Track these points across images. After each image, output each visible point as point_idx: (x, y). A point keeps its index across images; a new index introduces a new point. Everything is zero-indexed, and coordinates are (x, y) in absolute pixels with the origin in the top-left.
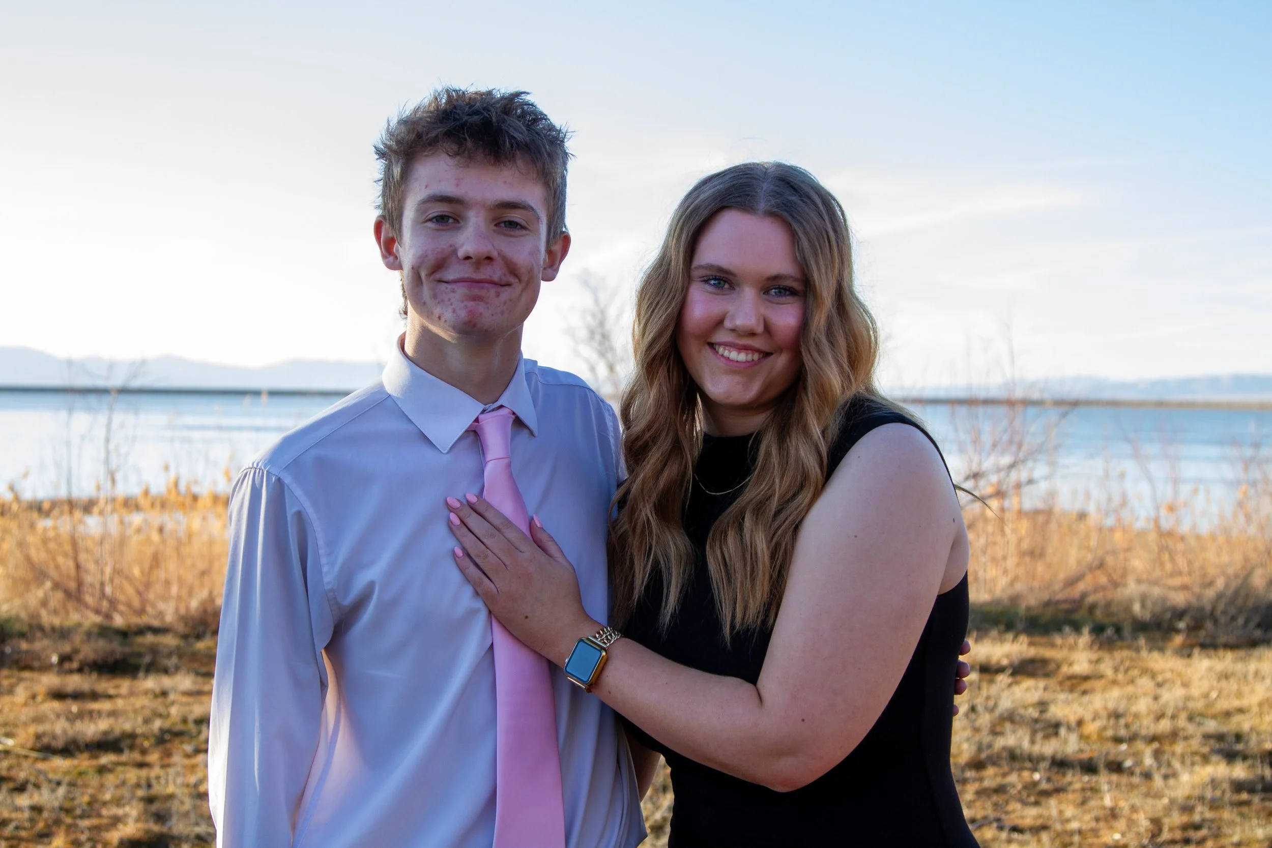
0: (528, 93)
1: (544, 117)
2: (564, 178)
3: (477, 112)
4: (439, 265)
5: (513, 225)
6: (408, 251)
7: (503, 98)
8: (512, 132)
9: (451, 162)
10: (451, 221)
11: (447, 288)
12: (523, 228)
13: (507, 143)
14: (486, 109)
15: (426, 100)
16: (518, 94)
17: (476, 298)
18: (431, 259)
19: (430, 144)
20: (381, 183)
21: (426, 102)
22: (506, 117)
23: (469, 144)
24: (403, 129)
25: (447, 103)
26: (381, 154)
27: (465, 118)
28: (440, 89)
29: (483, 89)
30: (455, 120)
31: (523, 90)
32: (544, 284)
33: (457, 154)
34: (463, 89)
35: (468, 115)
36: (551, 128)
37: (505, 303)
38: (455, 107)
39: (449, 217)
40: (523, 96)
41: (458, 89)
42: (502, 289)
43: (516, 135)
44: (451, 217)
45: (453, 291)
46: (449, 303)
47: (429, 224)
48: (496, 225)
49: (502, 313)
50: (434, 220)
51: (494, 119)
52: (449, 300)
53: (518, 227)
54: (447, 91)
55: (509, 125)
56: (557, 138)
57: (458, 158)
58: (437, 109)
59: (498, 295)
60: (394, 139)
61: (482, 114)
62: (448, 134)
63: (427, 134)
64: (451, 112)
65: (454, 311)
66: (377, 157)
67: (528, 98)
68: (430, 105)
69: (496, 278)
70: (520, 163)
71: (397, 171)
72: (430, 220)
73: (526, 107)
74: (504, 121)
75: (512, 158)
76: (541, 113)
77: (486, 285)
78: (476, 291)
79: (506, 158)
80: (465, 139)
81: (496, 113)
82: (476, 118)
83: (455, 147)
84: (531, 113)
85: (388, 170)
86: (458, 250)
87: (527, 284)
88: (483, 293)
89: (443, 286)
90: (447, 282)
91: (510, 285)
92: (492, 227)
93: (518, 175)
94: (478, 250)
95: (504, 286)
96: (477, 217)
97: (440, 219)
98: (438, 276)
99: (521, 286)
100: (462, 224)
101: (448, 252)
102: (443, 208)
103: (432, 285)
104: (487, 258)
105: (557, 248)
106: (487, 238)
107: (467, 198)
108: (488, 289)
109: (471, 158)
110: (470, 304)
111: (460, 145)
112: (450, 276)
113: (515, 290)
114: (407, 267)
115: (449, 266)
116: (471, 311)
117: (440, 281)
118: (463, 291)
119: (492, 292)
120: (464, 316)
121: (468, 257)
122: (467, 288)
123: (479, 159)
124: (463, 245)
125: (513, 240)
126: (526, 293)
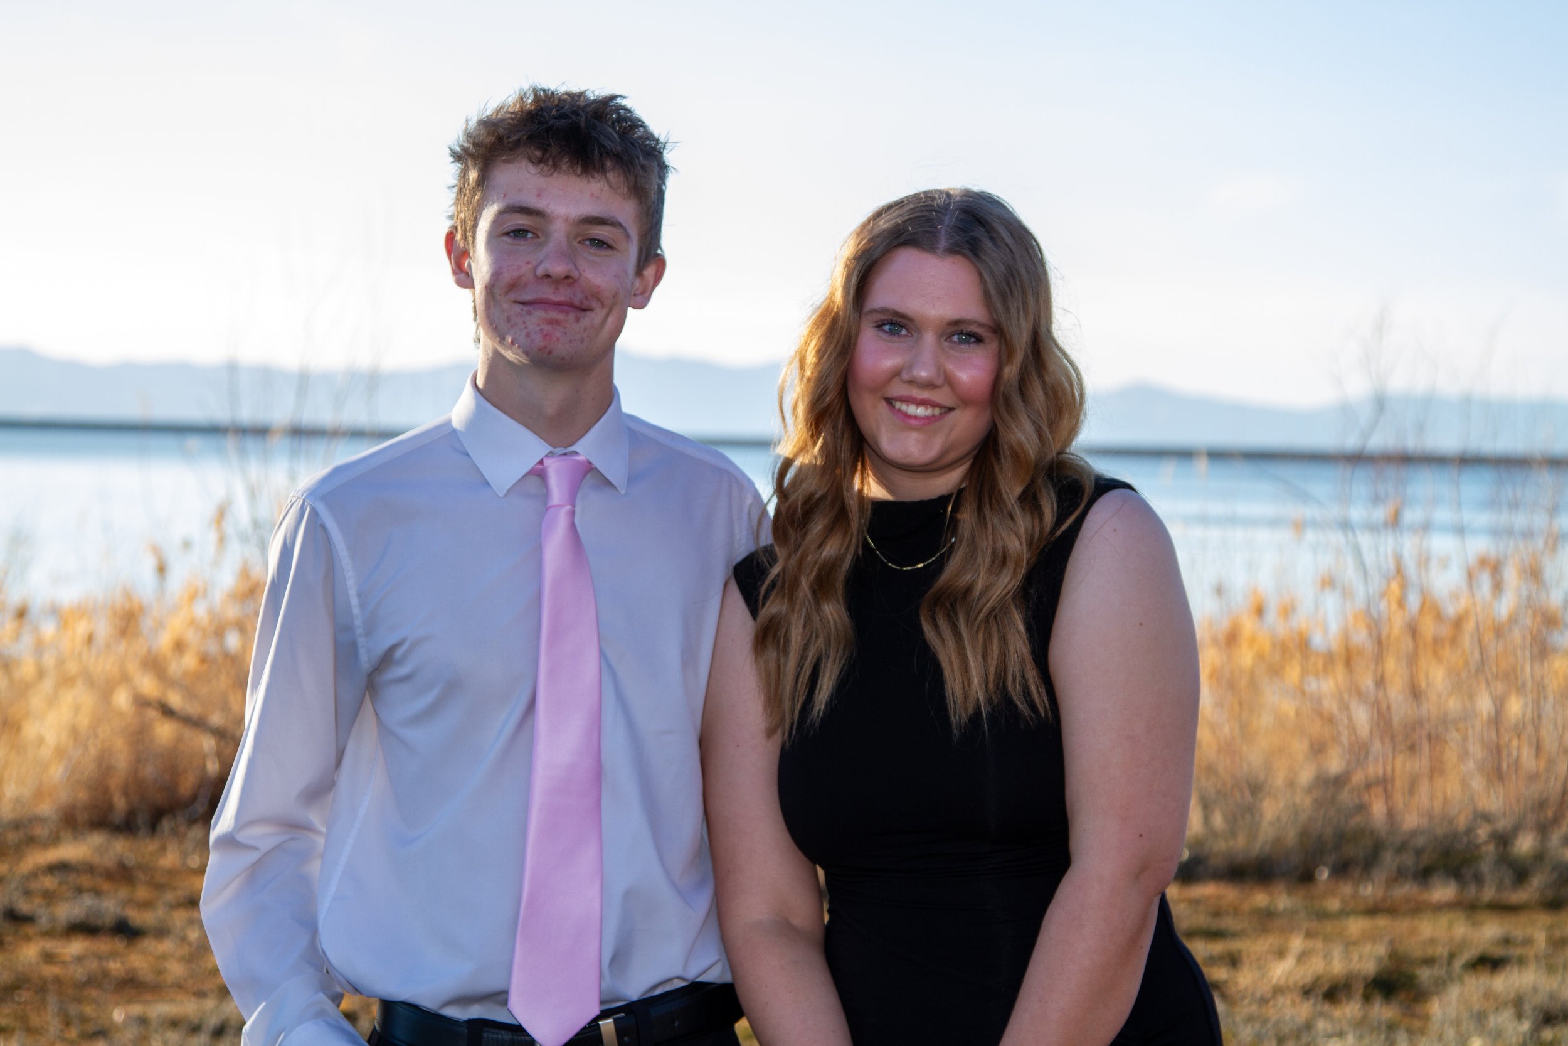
0: (624, 97)
1: (637, 124)
2: (661, 194)
3: (563, 116)
4: (513, 286)
5: (601, 244)
6: (480, 267)
7: (595, 101)
8: (602, 138)
9: (532, 169)
10: (530, 235)
11: (522, 310)
12: (610, 247)
13: (596, 152)
14: (574, 112)
15: (510, 99)
16: (613, 98)
17: (552, 322)
18: (507, 277)
19: (511, 149)
20: (455, 190)
21: (510, 101)
22: (597, 122)
23: (555, 150)
24: (483, 130)
25: (534, 103)
26: (457, 157)
27: (552, 122)
28: (526, 87)
29: (575, 89)
30: (539, 123)
31: (619, 94)
32: (630, 310)
33: (540, 161)
34: (552, 88)
35: (555, 118)
36: (649, 136)
37: (585, 330)
38: (542, 109)
39: (527, 231)
40: (618, 100)
41: (546, 88)
42: (582, 314)
43: (607, 143)
44: (530, 232)
45: (529, 313)
46: (523, 326)
47: (505, 238)
48: (579, 242)
49: (582, 341)
50: (512, 234)
51: (583, 124)
52: (524, 323)
53: (605, 246)
54: (535, 91)
55: (599, 131)
56: (654, 149)
57: (542, 165)
58: (522, 110)
59: (578, 320)
60: (471, 141)
61: (570, 118)
62: (532, 139)
63: (509, 137)
64: (537, 114)
65: (528, 335)
66: (452, 159)
67: (624, 102)
68: (515, 105)
69: (576, 302)
70: (610, 175)
71: (473, 175)
72: (507, 234)
73: (622, 112)
74: (594, 127)
75: (602, 170)
76: (639, 120)
77: (566, 308)
78: (553, 314)
79: (594, 168)
80: (550, 145)
81: (586, 118)
82: (563, 122)
83: (538, 154)
84: (625, 119)
85: (464, 174)
86: (535, 268)
87: (611, 310)
88: (561, 317)
89: (518, 308)
90: (523, 303)
91: (591, 310)
92: (575, 243)
93: (606, 187)
94: (558, 269)
95: (584, 310)
96: (559, 231)
97: (518, 233)
98: (513, 296)
99: (605, 311)
100: (542, 239)
101: (525, 269)
102: (522, 221)
103: (506, 306)
104: (567, 277)
105: (649, 272)
106: (569, 255)
107: (548, 211)
108: (567, 313)
109: (556, 167)
110: (547, 328)
111: (545, 151)
112: (527, 297)
113: (597, 316)
114: (479, 286)
115: (526, 285)
116: (547, 336)
117: (515, 302)
118: (539, 314)
119: (572, 316)
120: (539, 341)
121: (548, 276)
122: (546, 311)
123: (564, 167)
124: (541, 262)
125: (597, 259)
126: (610, 319)
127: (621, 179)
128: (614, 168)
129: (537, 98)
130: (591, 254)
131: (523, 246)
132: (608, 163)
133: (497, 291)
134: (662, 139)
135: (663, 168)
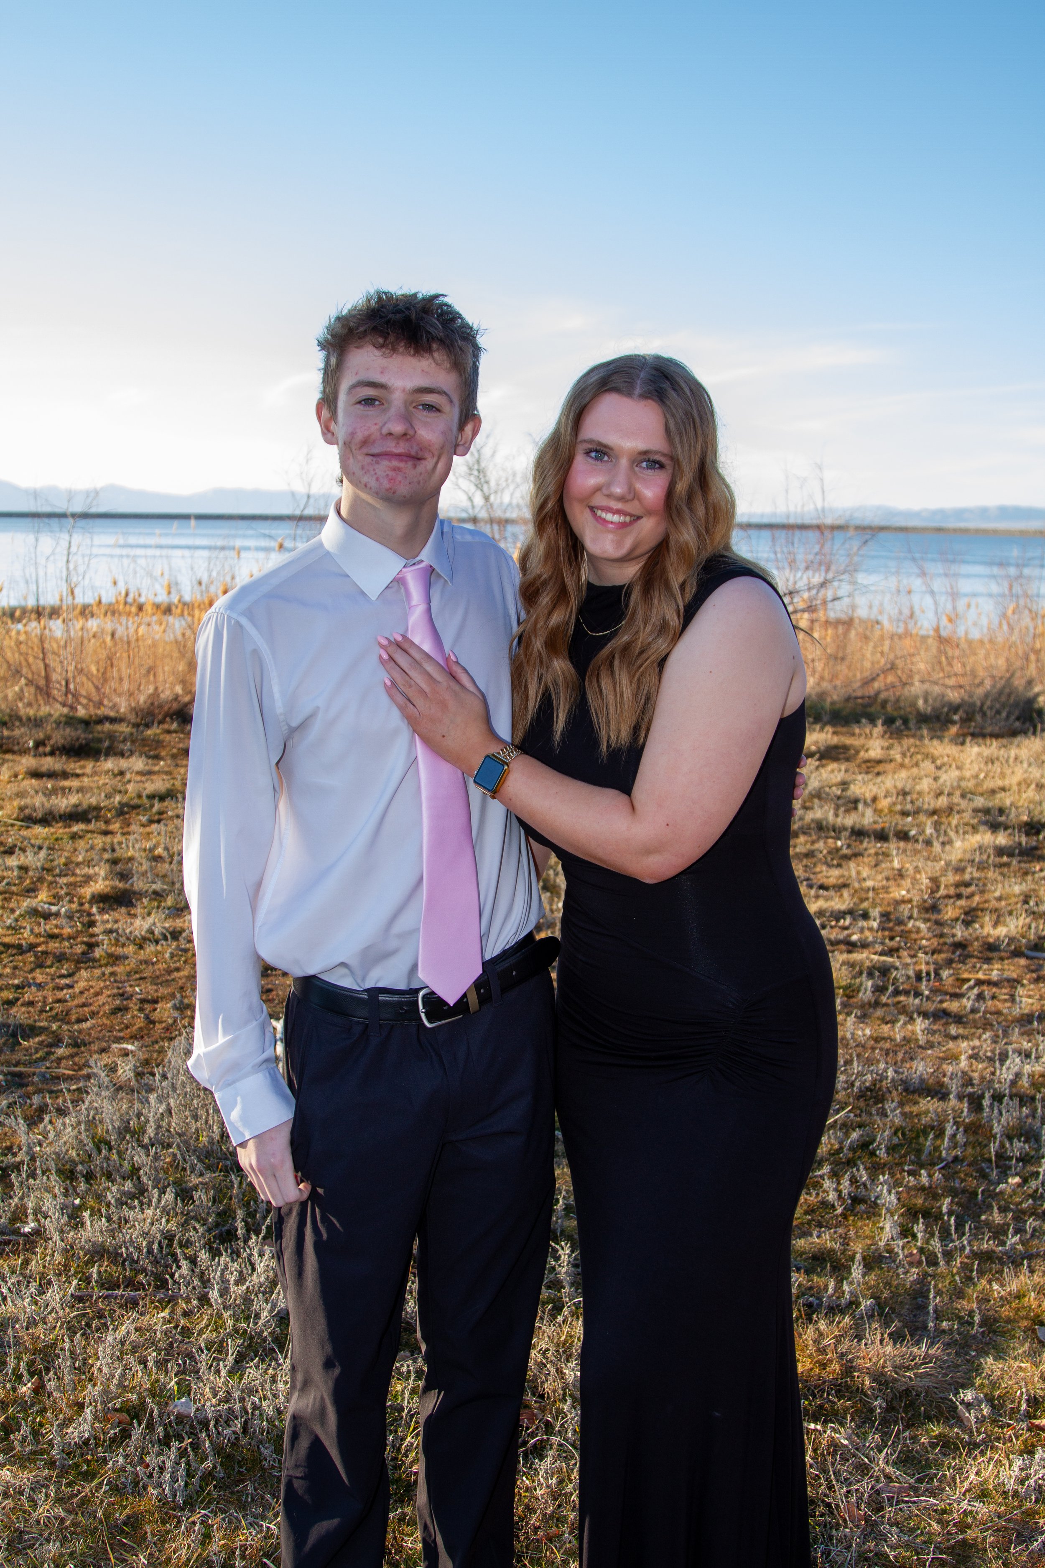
0: (446, 296)
1: (456, 316)
2: (475, 369)
3: (401, 311)
4: (365, 442)
5: (430, 408)
6: (341, 429)
7: (424, 299)
8: (429, 327)
9: (377, 353)
10: (377, 403)
11: (373, 460)
12: (438, 410)
13: (425, 337)
14: (408, 309)
16: (437, 296)
17: (395, 469)
18: (360, 436)
19: (360, 338)
20: (322, 371)
21: (360, 302)
22: (425, 315)
23: (392, 338)
24: (339, 325)
25: (377, 302)
26: (322, 346)
27: (390, 316)
28: (371, 291)
30: (381, 317)
31: (441, 293)
32: (455, 457)
33: (382, 346)
34: (392, 291)
35: (393, 313)
36: (466, 326)
37: (421, 474)
38: (383, 306)
39: (374, 400)
40: (441, 298)
41: (387, 291)
42: (418, 462)
43: (432, 330)
44: (377, 400)
45: (377, 463)
46: (373, 473)
47: (358, 406)
48: (414, 407)
49: (419, 483)
50: (363, 402)
51: (413, 317)
52: (374, 470)
53: (434, 409)
54: (378, 293)
55: (427, 322)
56: (470, 334)
57: (384, 349)
58: (368, 308)
59: (415, 466)
60: (332, 333)
61: (406, 312)
62: (375, 329)
63: (357, 328)
64: (379, 311)
65: (377, 479)
66: (319, 348)
67: (445, 300)
68: (363, 304)
69: (413, 453)
70: (436, 355)
71: (333, 360)
72: (360, 402)
73: (445, 307)
74: (422, 319)
75: (429, 350)
76: (458, 313)
77: (405, 458)
78: (395, 463)
79: (424, 350)
80: (389, 334)
81: (417, 311)
82: (398, 316)
83: (381, 340)
84: (447, 312)
85: (327, 359)
86: (381, 428)
87: (439, 458)
88: (402, 465)
89: (369, 459)
90: (373, 455)
91: (424, 459)
92: (411, 408)
93: (433, 365)
94: (398, 428)
95: (419, 459)
96: (397, 399)
97: (368, 402)
98: (365, 450)
99: (435, 459)
100: (386, 405)
101: (374, 429)
102: (370, 392)
103: (360, 458)
104: (405, 434)
105: (469, 428)
106: (407, 418)
107: (390, 384)
108: (406, 462)
109: (394, 350)
110: (391, 473)
111: (386, 338)
112: (376, 450)
113: (429, 464)
114: (341, 442)
115: (374, 441)
116: (391, 480)
117: (367, 455)
118: (385, 463)
119: (410, 464)
120: (386, 484)
121: (390, 434)
122: (390, 461)
123: (401, 350)
124: (385, 424)
125: (428, 420)
126: (440, 466)
127: (445, 357)
128: (438, 350)
129: (380, 298)
130: (422, 416)
131: (371, 411)
132: (434, 346)
133: (353, 448)
134: (475, 327)
135: (477, 350)
